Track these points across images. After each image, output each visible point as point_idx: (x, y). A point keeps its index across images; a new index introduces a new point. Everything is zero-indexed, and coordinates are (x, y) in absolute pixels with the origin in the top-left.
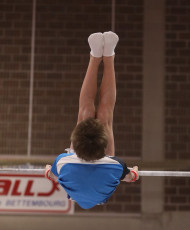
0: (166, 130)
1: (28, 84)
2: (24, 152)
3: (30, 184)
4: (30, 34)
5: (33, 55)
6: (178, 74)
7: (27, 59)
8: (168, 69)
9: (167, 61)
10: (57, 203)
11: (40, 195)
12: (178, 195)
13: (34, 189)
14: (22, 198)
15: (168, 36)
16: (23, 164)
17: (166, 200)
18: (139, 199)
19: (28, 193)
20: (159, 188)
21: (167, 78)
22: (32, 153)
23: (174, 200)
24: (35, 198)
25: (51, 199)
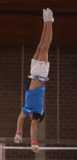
0: (46, 126)
6: (52, 100)
18: (34, 157)
21: (46, 102)
23: (50, 158)
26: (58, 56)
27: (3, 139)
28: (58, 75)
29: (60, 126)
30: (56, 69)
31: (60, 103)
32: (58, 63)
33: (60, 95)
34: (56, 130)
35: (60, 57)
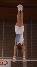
0: (27, 52)
1: (2, 44)
2: (2, 57)
3: (3, 62)
4: (3, 35)
5: (3, 39)
6: (29, 42)
7: (2, 39)
8: (27, 41)
9: (27, 40)
10: (8, 66)
11: (4, 64)
12: (29, 64)
13: (3, 63)
14: (1, 65)
15: (27, 35)
16: (1, 59)
17: (27, 65)
18: (22, 65)
19: (2, 64)
20: (26, 63)
21: (27, 43)
22: (3, 57)
23: (29, 65)
24: (4, 65)
25: (6, 65)
26: (32, 24)
27: (10, 58)
28: (32, 32)
29: (32, 52)
30: (31, 30)
31: (32, 43)
32: (32, 27)
33: (33, 40)
34: (31, 54)
35: (32, 25)
